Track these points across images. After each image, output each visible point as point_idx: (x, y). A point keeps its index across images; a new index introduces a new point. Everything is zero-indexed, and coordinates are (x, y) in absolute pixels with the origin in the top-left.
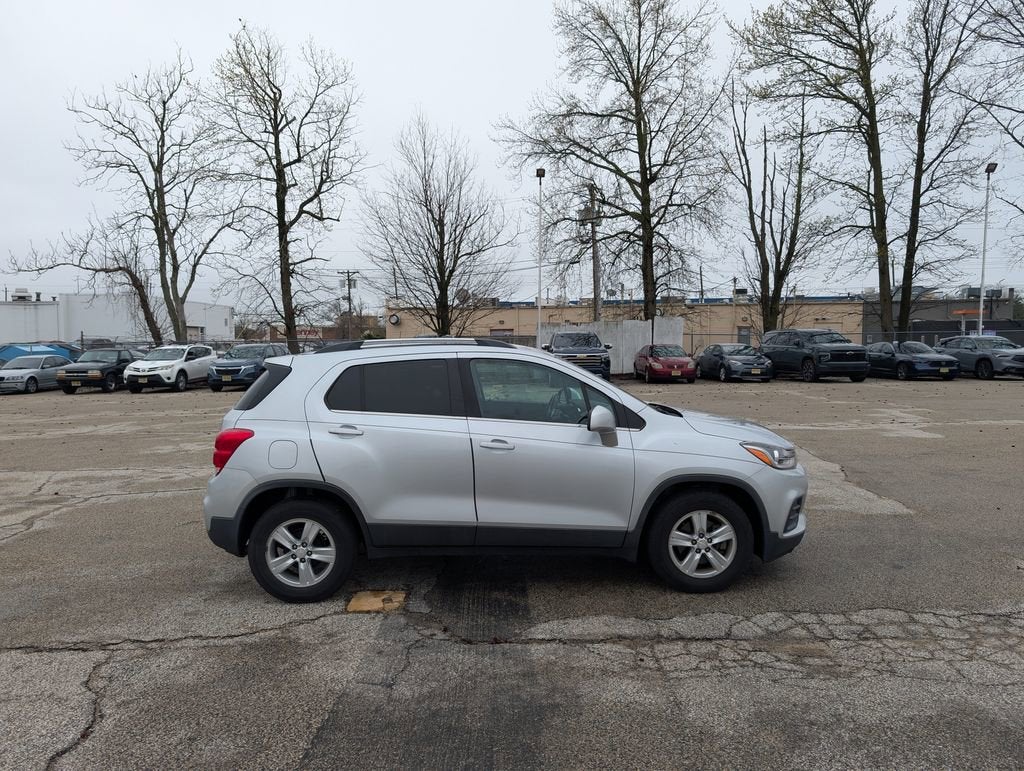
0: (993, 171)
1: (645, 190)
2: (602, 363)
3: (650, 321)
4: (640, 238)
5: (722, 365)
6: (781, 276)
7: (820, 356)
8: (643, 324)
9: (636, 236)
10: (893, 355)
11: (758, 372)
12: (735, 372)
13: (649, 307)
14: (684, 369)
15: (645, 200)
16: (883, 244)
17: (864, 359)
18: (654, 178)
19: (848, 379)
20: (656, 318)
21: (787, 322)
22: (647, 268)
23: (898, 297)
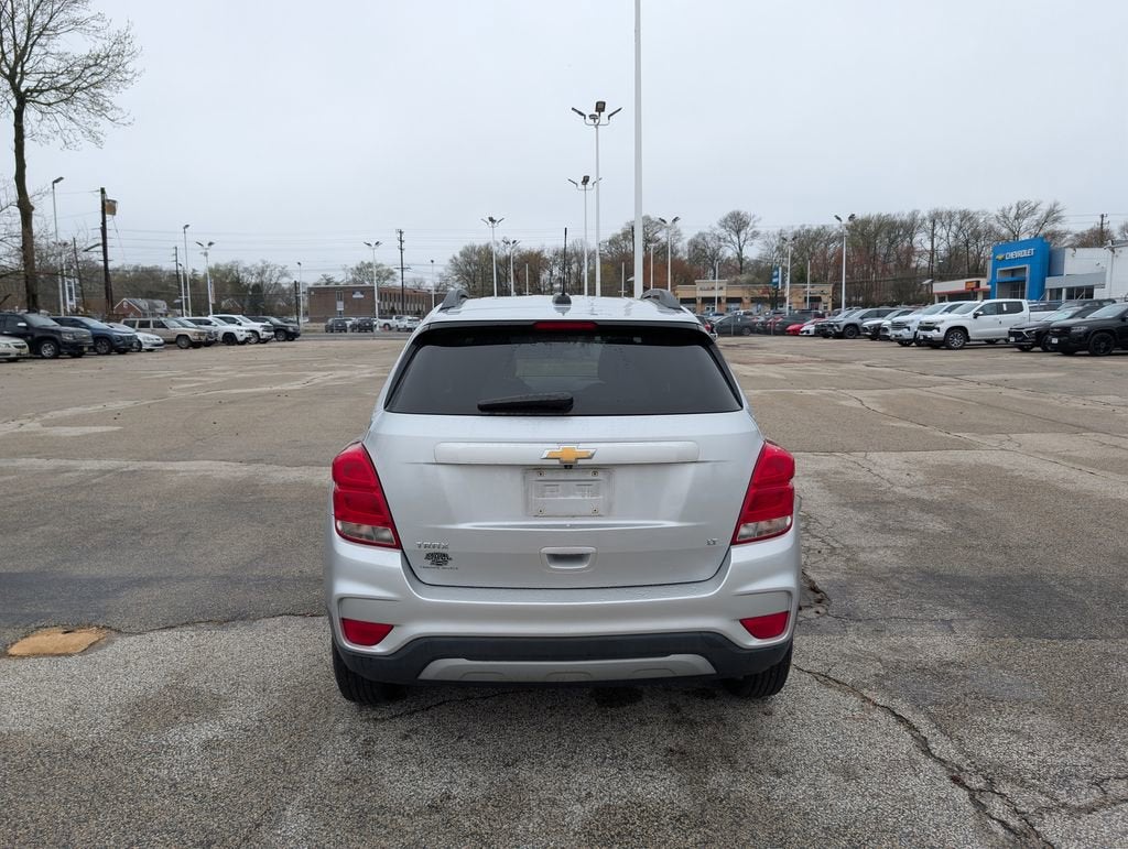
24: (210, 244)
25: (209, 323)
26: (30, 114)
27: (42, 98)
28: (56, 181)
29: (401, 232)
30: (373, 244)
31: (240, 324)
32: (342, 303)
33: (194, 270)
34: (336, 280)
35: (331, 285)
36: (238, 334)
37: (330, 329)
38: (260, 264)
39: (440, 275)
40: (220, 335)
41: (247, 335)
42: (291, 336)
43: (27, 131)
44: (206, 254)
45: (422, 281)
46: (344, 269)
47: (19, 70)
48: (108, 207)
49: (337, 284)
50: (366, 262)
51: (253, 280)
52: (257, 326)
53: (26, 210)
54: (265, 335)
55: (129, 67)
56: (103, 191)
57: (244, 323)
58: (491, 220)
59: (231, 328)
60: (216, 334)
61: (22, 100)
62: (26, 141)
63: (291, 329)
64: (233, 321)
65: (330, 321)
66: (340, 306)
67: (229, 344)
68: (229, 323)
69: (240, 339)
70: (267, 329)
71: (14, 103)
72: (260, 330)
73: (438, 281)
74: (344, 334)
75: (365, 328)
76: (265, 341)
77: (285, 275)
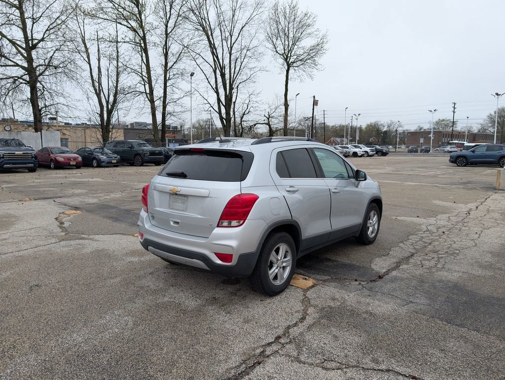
0: (193, 76)
1: (29, 55)
2: (32, 157)
3: (39, 133)
4: (28, 83)
5: (95, 158)
6: (110, 112)
7: (145, 153)
8: (36, 134)
9: (24, 80)
10: (168, 153)
11: (115, 161)
12: (103, 162)
13: (37, 125)
14: (77, 161)
15: (30, 60)
16: (152, 101)
17: (162, 155)
18: (34, 47)
19: (154, 165)
20: (43, 131)
21: (114, 136)
22: (34, 100)
23: (160, 127)
24: (359, 115)
25: (348, 148)
26: (291, 71)
27: (294, 65)
28: (297, 95)
29: (455, 104)
30: (433, 111)
31: (361, 148)
32: (423, 139)
33: (361, 126)
34: (424, 128)
35: (422, 130)
36: (358, 153)
37: (410, 151)
38: (390, 122)
39: (482, 124)
40: (351, 153)
41: (362, 153)
42: (384, 154)
43: (289, 78)
44: (357, 119)
45: (471, 127)
46: (429, 123)
47: (289, 55)
48: (315, 103)
49: (425, 130)
50: (441, 119)
51: (385, 129)
52: (368, 149)
53: (286, 105)
54: (371, 153)
55: (325, 47)
56: (314, 97)
57: (363, 148)
58: (497, 94)
59: (357, 150)
60: (349, 152)
61: (289, 66)
62: (289, 81)
63: (384, 151)
64: (358, 147)
65: (410, 147)
66: (422, 140)
67: (354, 157)
68: (356, 148)
69: (359, 155)
70: (372, 151)
71: (286, 68)
72: (369, 151)
73: (479, 127)
74: (416, 153)
75: (427, 151)
76: (371, 156)
77: (400, 126)
